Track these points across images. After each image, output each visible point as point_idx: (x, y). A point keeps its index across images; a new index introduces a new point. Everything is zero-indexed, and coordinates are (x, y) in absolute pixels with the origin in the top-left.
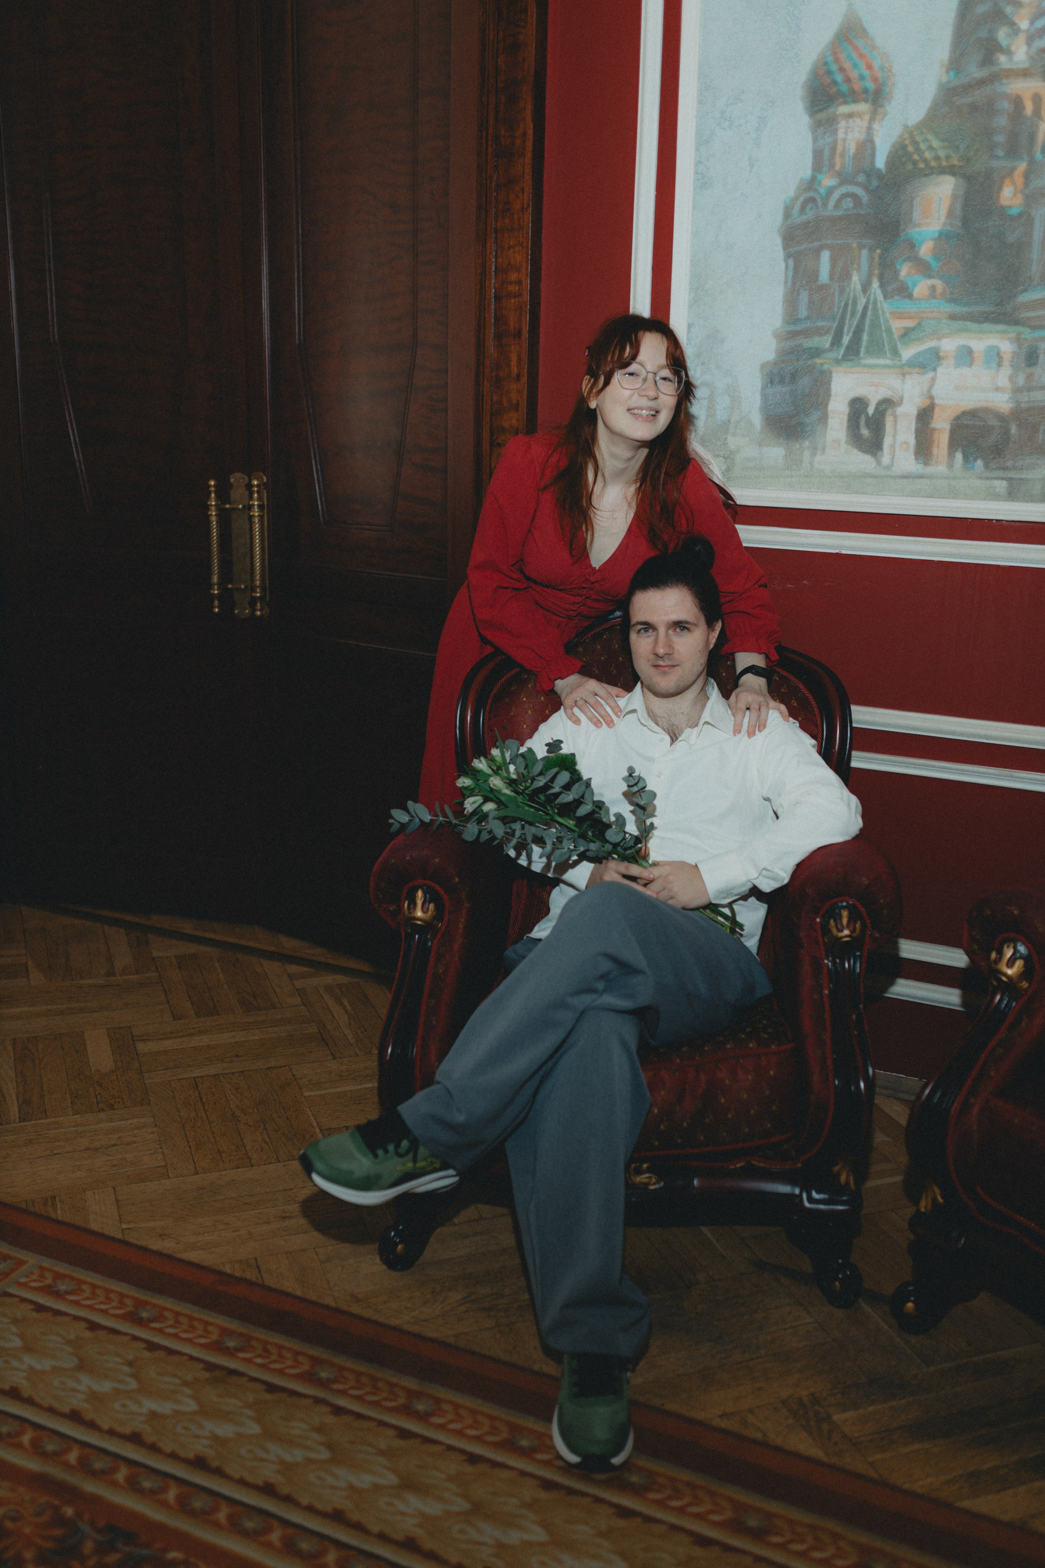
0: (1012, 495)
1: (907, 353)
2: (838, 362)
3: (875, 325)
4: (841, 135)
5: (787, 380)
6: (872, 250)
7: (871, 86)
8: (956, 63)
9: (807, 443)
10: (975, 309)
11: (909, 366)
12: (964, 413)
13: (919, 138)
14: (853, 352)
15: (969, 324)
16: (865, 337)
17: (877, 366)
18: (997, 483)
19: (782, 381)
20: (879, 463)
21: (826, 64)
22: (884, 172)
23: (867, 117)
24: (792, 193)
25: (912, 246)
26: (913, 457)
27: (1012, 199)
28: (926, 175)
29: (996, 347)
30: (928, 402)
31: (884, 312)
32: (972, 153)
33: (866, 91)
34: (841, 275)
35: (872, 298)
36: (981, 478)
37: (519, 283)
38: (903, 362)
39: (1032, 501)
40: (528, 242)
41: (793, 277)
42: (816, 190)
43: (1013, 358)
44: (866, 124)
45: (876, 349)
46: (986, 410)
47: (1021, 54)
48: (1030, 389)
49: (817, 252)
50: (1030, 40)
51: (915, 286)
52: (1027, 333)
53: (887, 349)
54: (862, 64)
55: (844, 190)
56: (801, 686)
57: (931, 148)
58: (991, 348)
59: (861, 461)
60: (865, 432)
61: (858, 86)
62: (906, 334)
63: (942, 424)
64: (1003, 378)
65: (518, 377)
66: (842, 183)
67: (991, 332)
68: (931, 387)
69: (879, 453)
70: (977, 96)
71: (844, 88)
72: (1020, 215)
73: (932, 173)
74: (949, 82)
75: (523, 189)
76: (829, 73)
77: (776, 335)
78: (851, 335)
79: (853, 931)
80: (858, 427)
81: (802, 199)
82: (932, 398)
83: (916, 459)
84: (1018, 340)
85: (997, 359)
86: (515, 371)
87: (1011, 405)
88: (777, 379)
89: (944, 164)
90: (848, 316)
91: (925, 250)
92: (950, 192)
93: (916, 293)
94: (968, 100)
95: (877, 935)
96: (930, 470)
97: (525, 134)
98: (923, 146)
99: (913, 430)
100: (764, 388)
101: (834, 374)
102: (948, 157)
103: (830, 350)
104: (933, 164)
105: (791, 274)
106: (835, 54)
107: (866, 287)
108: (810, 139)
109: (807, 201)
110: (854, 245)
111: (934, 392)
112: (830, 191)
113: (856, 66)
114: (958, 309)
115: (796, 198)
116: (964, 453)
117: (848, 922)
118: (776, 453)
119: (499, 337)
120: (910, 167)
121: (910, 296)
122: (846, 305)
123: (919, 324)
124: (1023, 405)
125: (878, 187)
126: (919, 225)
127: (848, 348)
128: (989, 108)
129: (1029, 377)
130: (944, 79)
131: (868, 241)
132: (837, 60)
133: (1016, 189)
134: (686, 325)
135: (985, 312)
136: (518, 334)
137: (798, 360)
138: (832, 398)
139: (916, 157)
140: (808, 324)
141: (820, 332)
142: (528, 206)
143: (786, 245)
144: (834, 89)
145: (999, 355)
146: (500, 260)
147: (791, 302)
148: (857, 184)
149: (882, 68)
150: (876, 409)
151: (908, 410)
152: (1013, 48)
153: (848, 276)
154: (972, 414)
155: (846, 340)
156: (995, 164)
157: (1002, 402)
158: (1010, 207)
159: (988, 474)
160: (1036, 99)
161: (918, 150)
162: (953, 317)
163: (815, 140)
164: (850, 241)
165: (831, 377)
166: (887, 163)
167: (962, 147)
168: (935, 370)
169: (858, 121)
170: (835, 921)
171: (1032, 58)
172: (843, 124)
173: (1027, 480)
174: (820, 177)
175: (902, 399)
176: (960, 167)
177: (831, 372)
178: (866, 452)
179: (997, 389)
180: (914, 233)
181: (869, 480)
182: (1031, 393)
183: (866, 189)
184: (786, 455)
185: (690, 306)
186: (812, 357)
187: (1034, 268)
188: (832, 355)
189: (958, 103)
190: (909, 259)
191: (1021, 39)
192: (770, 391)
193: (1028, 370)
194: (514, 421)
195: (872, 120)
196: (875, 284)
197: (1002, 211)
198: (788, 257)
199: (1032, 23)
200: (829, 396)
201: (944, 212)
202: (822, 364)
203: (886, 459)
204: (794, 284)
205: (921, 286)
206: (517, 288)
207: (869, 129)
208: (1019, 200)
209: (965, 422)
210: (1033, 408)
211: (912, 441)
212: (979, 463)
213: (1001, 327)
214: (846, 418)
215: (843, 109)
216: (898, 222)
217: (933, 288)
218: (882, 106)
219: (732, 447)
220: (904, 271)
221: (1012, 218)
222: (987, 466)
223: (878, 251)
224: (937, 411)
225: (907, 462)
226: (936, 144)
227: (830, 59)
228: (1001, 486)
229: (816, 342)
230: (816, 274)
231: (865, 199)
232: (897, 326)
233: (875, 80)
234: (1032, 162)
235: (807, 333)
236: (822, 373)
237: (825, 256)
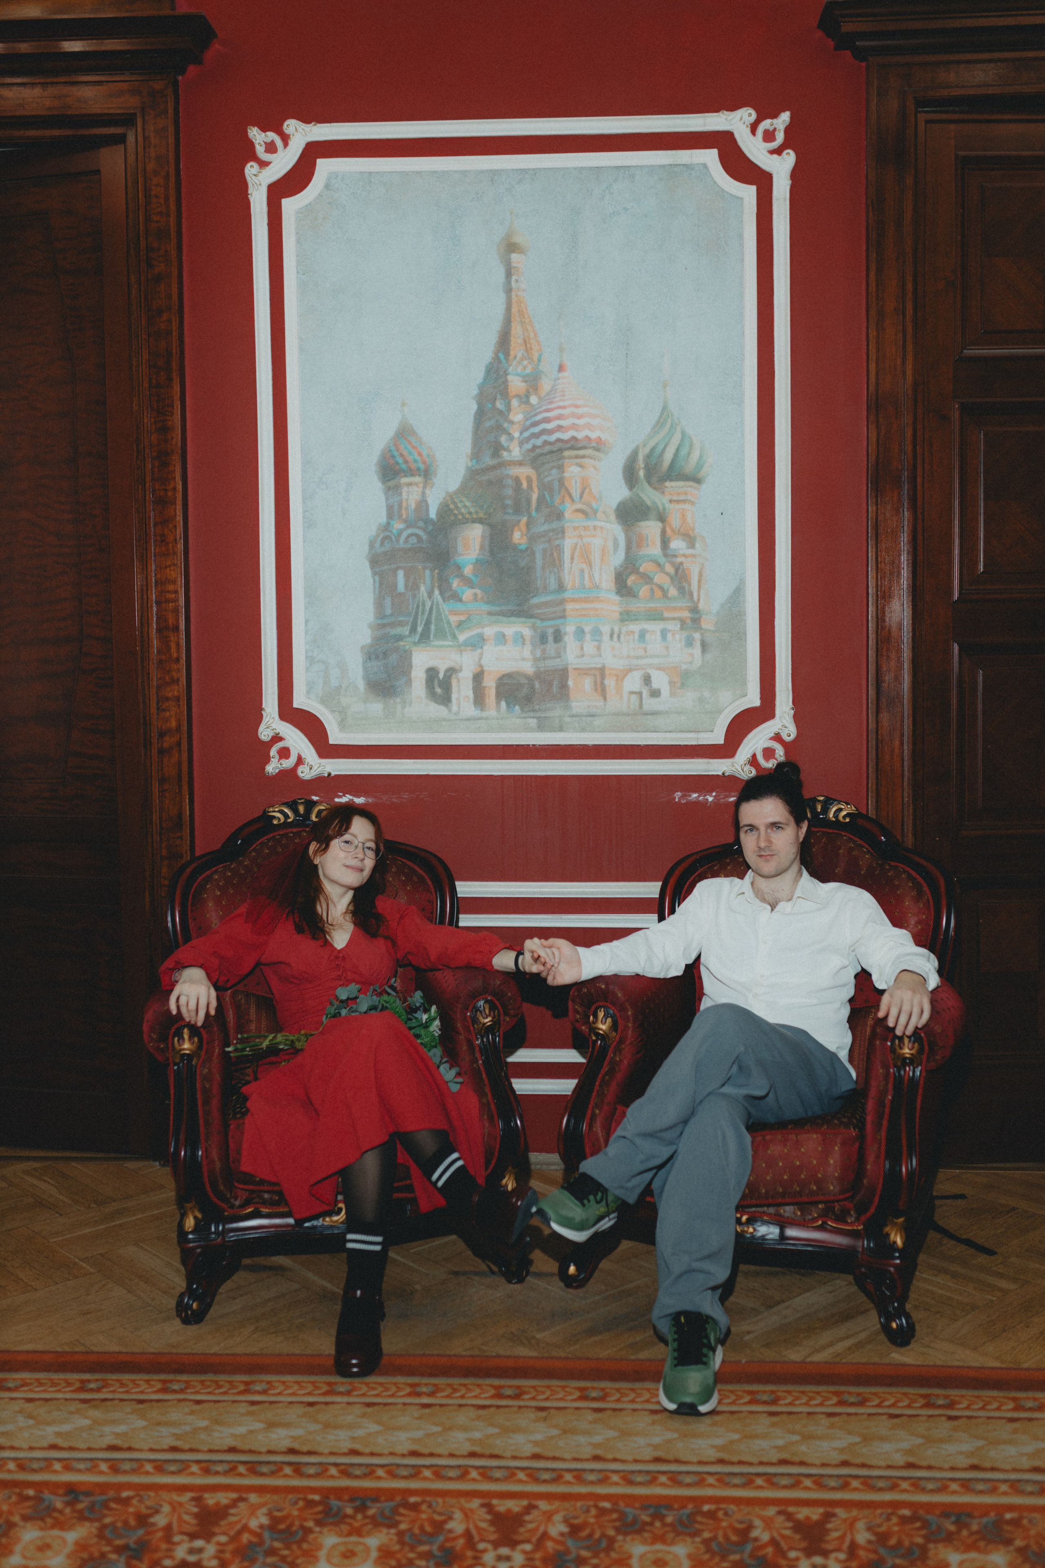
0: (541, 728)
1: (462, 637)
2: (416, 644)
3: (439, 618)
4: (404, 496)
5: (381, 656)
6: (432, 570)
7: (422, 466)
8: (476, 454)
9: (398, 700)
10: (504, 608)
11: (465, 646)
12: (504, 676)
13: (456, 500)
14: (425, 637)
15: (500, 618)
16: (433, 627)
17: (442, 646)
18: (530, 720)
19: (377, 658)
20: (450, 711)
21: (390, 451)
22: (435, 519)
23: (421, 485)
24: (374, 533)
25: (459, 568)
26: (473, 705)
27: (520, 539)
28: (463, 523)
29: (521, 632)
30: (479, 669)
31: (444, 610)
32: (492, 510)
33: (419, 469)
34: (413, 587)
35: (435, 601)
36: (520, 718)
37: (176, 592)
38: (461, 643)
39: (554, 731)
40: (181, 563)
41: (379, 587)
42: (391, 532)
43: (531, 639)
44: (421, 490)
45: (441, 634)
46: (518, 673)
47: (516, 452)
48: (544, 659)
49: (395, 571)
50: (521, 444)
51: (463, 594)
52: (539, 623)
53: (448, 634)
54: (415, 453)
55: (410, 531)
56: (416, 868)
57: (465, 506)
58: (517, 633)
59: (436, 710)
60: (438, 690)
61: (413, 466)
62: (460, 624)
63: (490, 683)
64: (527, 652)
65: (178, 660)
66: (408, 527)
67: (515, 623)
68: (481, 658)
69: (450, 705)
70: (491, 476)
71: (404, 466)
72: (527, 549)
73: (467, 522)
74: (473, 466)
75: (175, 526)
76: (393, 457)
77: (370, 627)
78: (423, 626)
79: (493, 1018)
80: (433, 688)
81: (381, 536)
82: (481, 666)
83: (475, 707)
84: (534, 627)
85: (522, 640)
86: (175, 655)
87: (534, 670)
88: (373, 657)
89: (475, 516)
90: (420, 613)
91: (468, 571)
92: (480, 534)
93: (464, 598)
94: (485, 478)
95: (508, 1019)
96: (485, 714)
97: (175, 489)
98: (459, 505)
99: (471, 687)
100: (364, 663)
101: (413, 653)
102: (477, 513)
103: (410, 636)
104: (467, 516)
105: (377, 585)
106: (395, 445)
107: (430, 594)
108: (384, 498)
109: (386, 538)
110: (420, 567)
111: (483, 662)
112: (401, 532)
113: (410, 454)
114: (494, 608)
115: (377, 536)
116: (506, 703)
117: (490, 1011)
118: (376, 707)
119: (159, 630)
120: (452, 518)
121: (460, 600)
122: (418, 607)
123: (469, 618)
124: (542, 669)
125: (432, 530)
126: (462, 555)
127: (422, 635)
128: (499, 483)
129: (544, 651)
130: (470, 464)
131: (429, 564)
132: (398, 450)
133: (522, 534)
134: (304, 621)
135: (510, 610)
136: (176, 628)
137: (387, 643)
138: (414, 668)
139: (456, 512)
140: (393, 619)
141: (401, 624)
142: (180, 538)
143: (372, 568)
144: (397, 467)
145: (522, 637)
146: (159, 576)
147: (379, 605)
148: (418, 528)
149: (428, 456)
150: (445, 674)
151: (466, 677)
152: (511, 448)
153: (418, 588)
154: (509, 676)
155: (420, 629)
156: (507, 517)
157: (528, 668)
158: (520, 544)
159: (524, 715)
160: (529, 480)
161: (457, 507)
162: (490, 614)
163: (387, 499)
164: (417, 564)
165: (411, 654)
166: (437, 514)
167: (485, 506)
168: (482, 648)
169: (415, 488)
170: (481, 1012)
171: (523, 454)
172: (405, 489)
173: (550, 717)
174: (392, 522)
175: (461, 667)
176: (486, 519)
177: (411, 651)
178: (439, 704)
179: (523, 659)
180: (460, 560)
181: (444, 723)
182: (546, 662)
183: (424, 530)
184: (384, 708)
185: (306, 608)
186: (397, 641)
187: (539, 582)
188: (408, 639)
189: (480, 479)
190: (457, 576)
191: (516, 442)
192: (369, 664)
193: (542, 647)
194: (176, 692)
195: (424, 488)
196: (437, 592)
197: (515, 548)
198: (374, 574)
199: (521, 433)
200: (411, 667)
201: (477, 546)
202: (404, 646)
203: (454, 708)
204: (380, 592)
205: (467, 594)
206: (174, 596)
207: (423, 493)
208: (524, 540)
209: (506, 681)
210: (548, 671)
211: (471, 694)
212: (517, 708)
213: (523, 620)
214: (424, 682)
215: (404, 480)
216: (448, 552)
217: (475, 594)
218: (430, 479)
219: (344, 705)
220: (455, 584)
221: (521, 551)
222: (522, 710)
223: (437, 571)
224: (485, 675)
225: (469, 709)
226: (468, 504)
227: (393, 448)
228: (533, 722)
229: (399, 630)
230: (395, 585)
231: (425, 537)
232: (453, 619)
233: (424, 463)
234: (530, 516)
235: (393, 625)
236: (405, 651)
237: (401, 574)
